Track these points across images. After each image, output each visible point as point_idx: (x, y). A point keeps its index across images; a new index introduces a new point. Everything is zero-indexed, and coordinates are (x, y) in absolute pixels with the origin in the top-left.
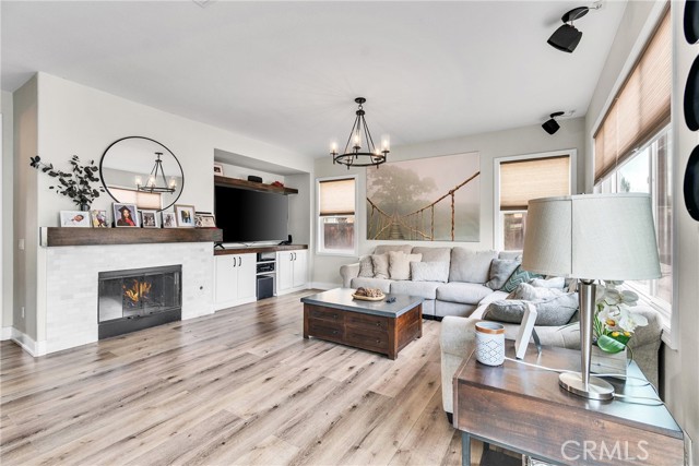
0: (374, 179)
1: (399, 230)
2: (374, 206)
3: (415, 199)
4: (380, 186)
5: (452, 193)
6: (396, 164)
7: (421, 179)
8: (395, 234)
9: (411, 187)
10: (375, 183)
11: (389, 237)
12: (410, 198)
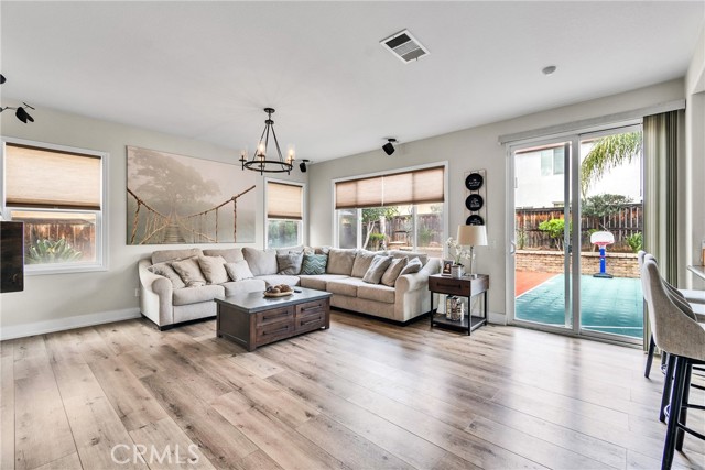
0: (141, 167)
1: (179, 232)
2: (139, 202)
3: (198, 200)
4: (151, 178)
5: (234, 199)
6: (175, 157)
7: (205, 180)
8: (174, 237)
9: (193, 187)
10: (141, 172)
11: (165, 241)
12: (193, 198)
